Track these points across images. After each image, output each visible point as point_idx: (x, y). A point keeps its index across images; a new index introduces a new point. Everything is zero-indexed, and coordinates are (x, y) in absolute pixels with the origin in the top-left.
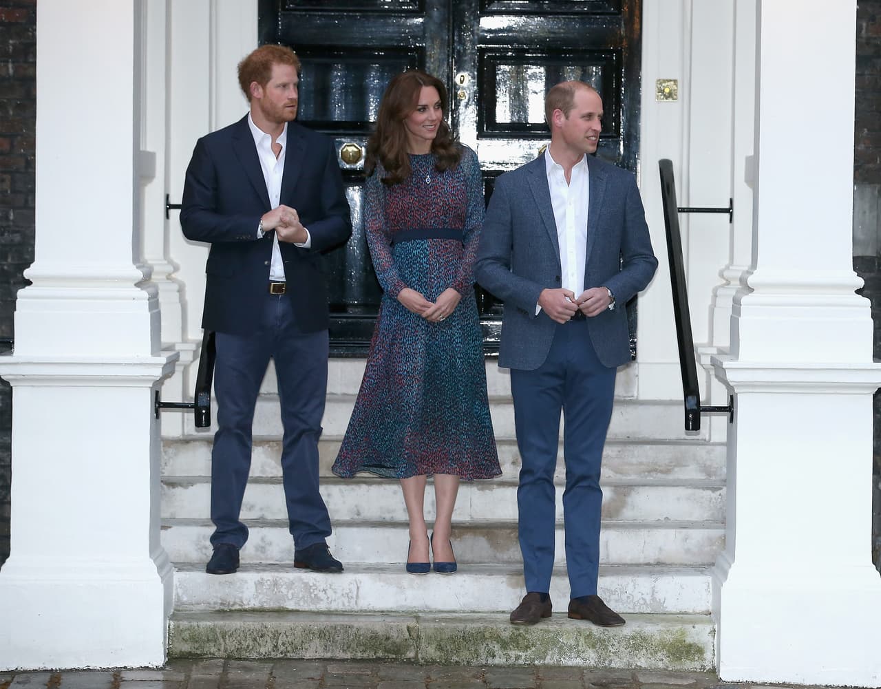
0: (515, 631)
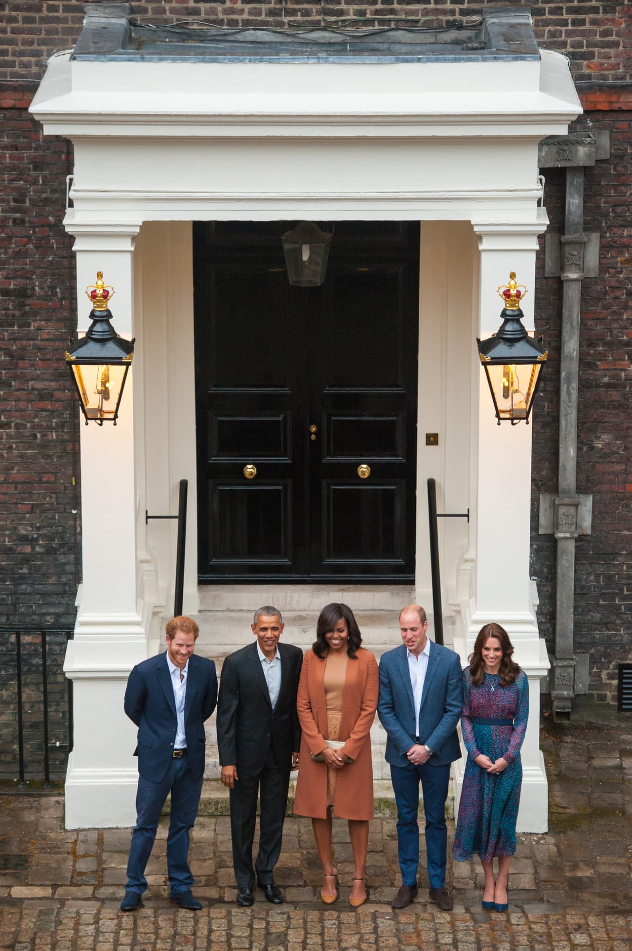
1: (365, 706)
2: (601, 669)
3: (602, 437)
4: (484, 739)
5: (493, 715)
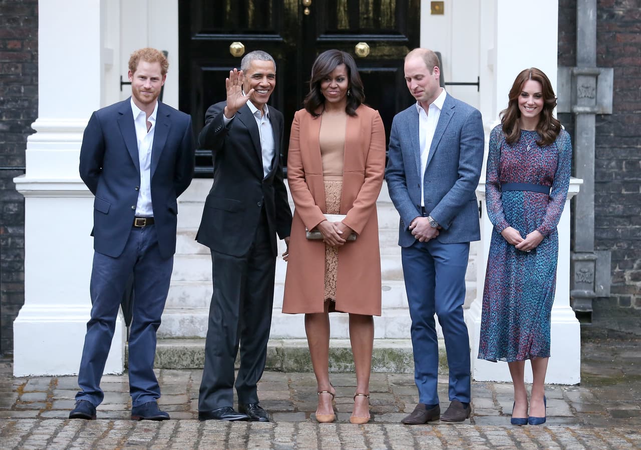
0: (344, 350)
1: (371, 171)
2: (623, 268)
3: (624, 3)
4: (514, 208)
5: (527, 179)
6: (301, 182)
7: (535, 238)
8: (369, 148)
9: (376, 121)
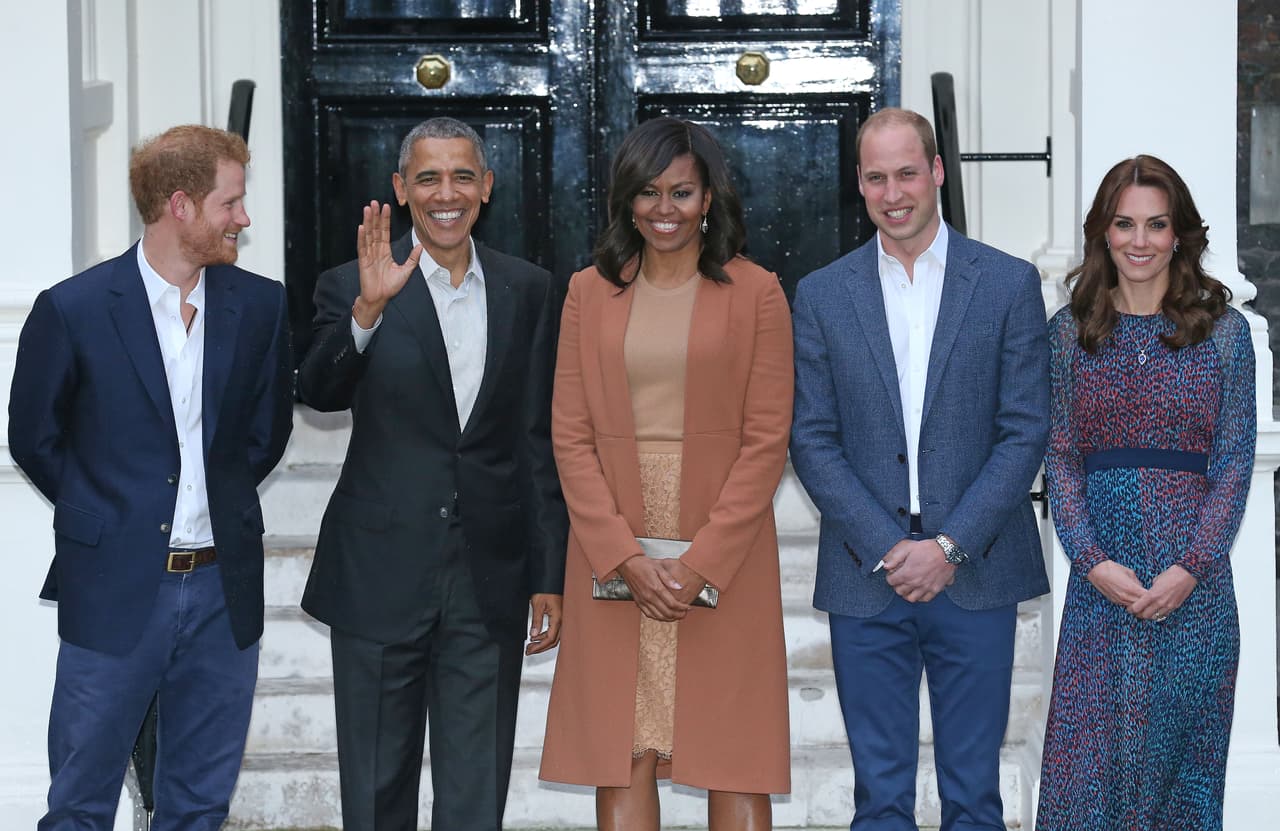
1: (756, 429)
4: (1115, 511)
5: (1146, 438)
6: (581, 454)
7: (1174, 585)
8: (750, 372)
9: (767, 303)
